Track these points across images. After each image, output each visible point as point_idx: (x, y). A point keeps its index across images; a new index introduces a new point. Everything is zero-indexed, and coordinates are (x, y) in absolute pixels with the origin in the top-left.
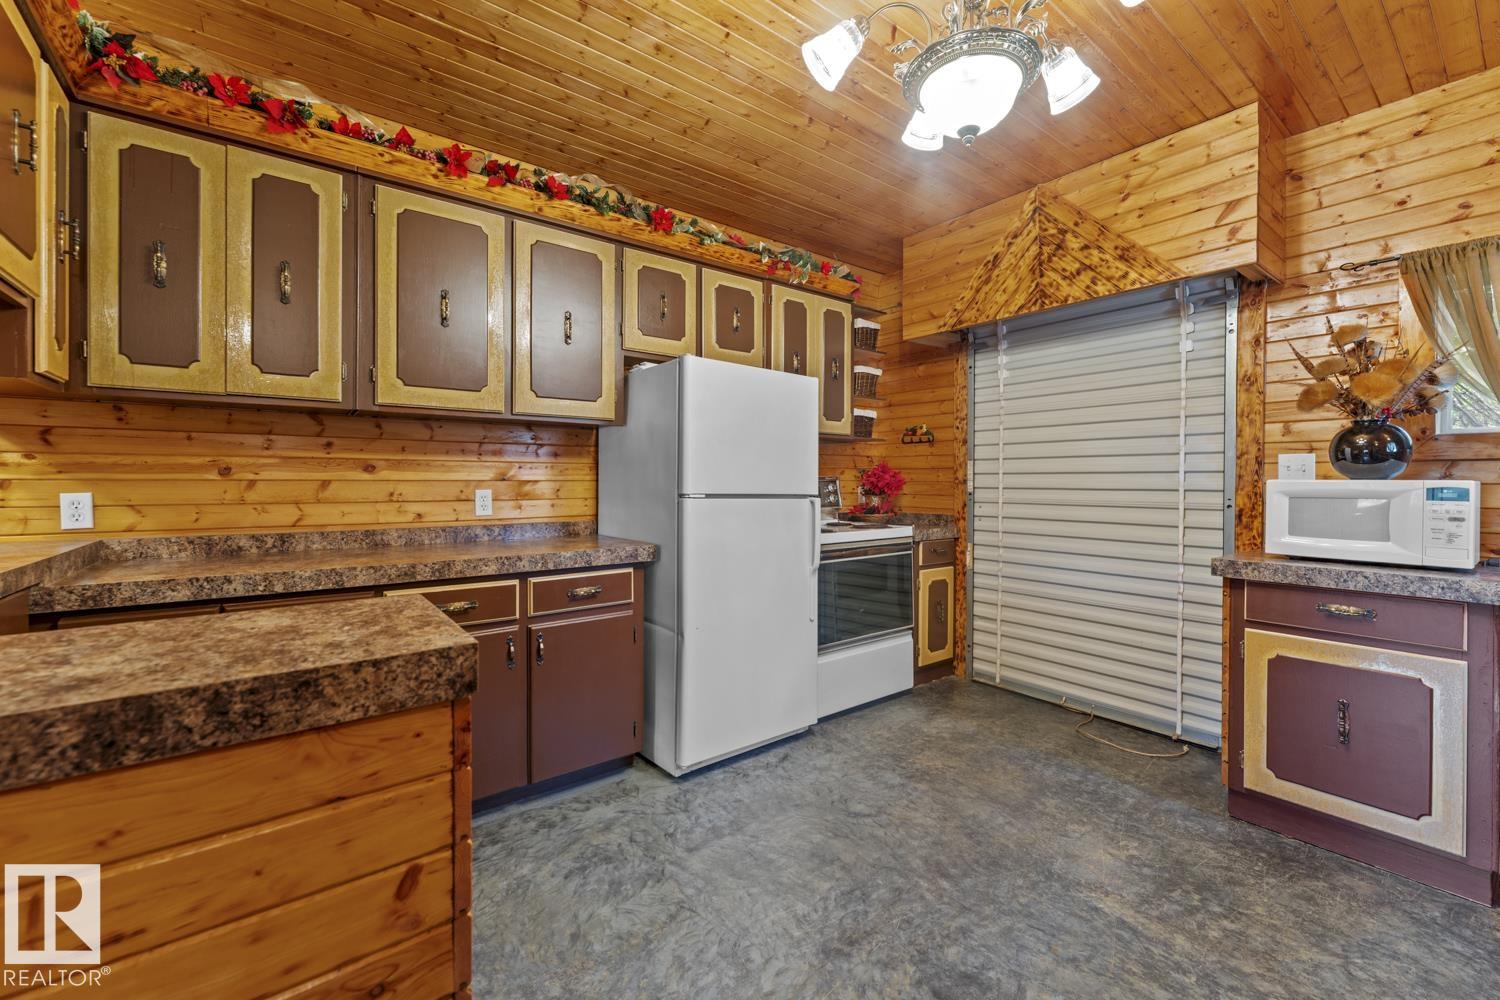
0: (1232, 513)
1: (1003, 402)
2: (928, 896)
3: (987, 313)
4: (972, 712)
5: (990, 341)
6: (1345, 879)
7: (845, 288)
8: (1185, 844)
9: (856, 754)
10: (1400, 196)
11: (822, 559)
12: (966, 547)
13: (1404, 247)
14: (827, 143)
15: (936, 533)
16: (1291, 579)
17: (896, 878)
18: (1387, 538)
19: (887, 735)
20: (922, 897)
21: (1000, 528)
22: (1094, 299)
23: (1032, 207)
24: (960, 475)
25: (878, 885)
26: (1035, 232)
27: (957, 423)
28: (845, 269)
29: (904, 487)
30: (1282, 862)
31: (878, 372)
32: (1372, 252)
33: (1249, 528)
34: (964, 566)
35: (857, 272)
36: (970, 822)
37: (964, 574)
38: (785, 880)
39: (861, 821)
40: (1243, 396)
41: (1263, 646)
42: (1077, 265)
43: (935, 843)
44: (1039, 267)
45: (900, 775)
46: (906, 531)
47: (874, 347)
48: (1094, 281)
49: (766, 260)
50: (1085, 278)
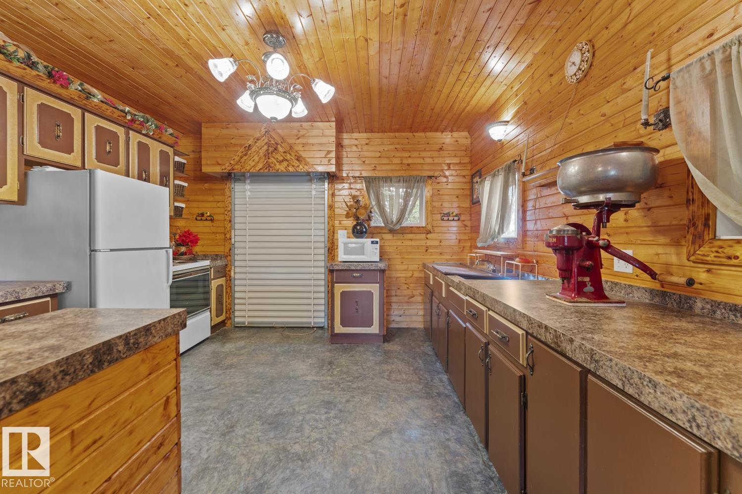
0: (327, 249)
1: (248, 205)
2: (253, 401)
3: (246, 168)
4: (241, 338)
5: (242, 178)
6: (358, 349)
7: (171, 140)
8: (323, 355)
9: (195, 369)
10: (364, 160)
11: (173, 279)
12: (231, 268)
13: (364, 174)
14: (181, 77)
15: (219, 263)
16: (346, 268)
17: (238, 402)
18: (363, 254)
19: (206, 358)
20: (251, 402)
21: (247, 259)
22: (288, 171)
23: (265, 130)
24: (228, 236)
25: (233, 407)
26: (266, 141)
27: (226, 212)
28: (170, 131)
29: (199, 242)
30: (345, 351)
31: (186, 184)
32: (357, 174)
33: (331, 253)
34: (230, 277)
35: (176, 133)
36: (257, 374)
37: (230, 280)
38: (190, 424)
39: (213, 391)
40: (329, 212)
41: (339, 288)
42: (282, 158)
43: (247, 385)
44: (267, 155)
45: (221, 370)
46: (206, 263)
47: (183, 172)
48: (288, 165)
49: (129, 117)
50: (285, 163)
